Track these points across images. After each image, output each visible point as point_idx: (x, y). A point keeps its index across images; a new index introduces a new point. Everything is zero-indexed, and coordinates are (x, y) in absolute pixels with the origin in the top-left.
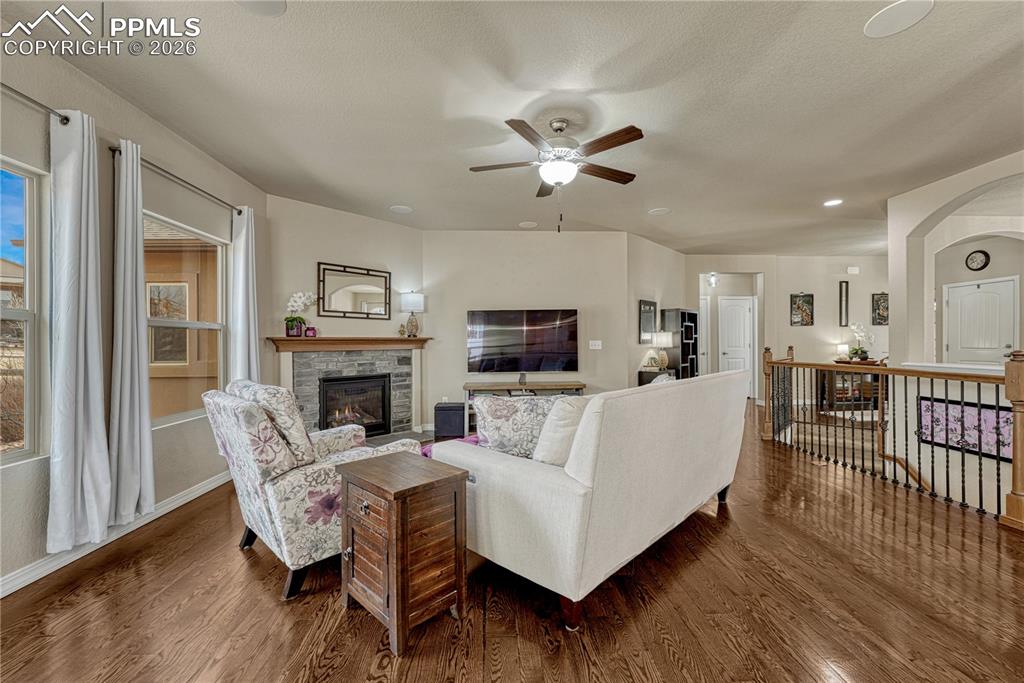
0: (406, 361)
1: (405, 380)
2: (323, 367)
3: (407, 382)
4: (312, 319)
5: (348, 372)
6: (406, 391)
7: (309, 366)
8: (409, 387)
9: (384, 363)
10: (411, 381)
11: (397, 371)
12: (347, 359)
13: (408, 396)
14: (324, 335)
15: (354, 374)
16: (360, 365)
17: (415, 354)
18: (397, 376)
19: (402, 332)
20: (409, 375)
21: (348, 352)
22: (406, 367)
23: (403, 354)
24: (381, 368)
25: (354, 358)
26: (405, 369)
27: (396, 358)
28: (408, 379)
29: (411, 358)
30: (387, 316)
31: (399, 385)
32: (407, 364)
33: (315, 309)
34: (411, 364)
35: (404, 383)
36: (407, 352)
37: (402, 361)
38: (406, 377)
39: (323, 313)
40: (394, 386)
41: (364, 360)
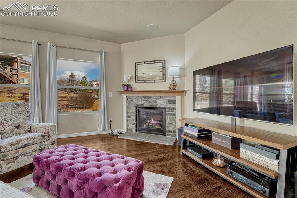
0: (174, 102)
1: (173, 112)
2: (136, 102)
3: (174, 113)
4: (132, 83)
5: (146, 105)
6: (173, 117)
7: (132, 102)
8: (175, 115)
9: (161, 102)
10: (176, 112)
11: (168, 106)
12: (145, 99)
13: (174, 120)
14: (138, 90)
15: (147, 106)
16: (150, 102)
17: (178, 98)
18: (168, 109)
19: (170, 88)
20: (174, 109)
21: (146, 97)
22: (173, 105)
23: (171, 98)
24: (160, 104)
25: (148, 99)
26: (172, 106)
27: (167, 100)
28: (175, 111)
29: (175, 100)
30: (164, 81)
31: (170, 113)
32: (173, 103)
33: (134, 80)
34: (176, 104)
35: (172, 113)
36: (174, 97)
37: (170, 102)
38: (173, 110)
39: (137, 82)
40: (168, 114)
41: (152, 100)
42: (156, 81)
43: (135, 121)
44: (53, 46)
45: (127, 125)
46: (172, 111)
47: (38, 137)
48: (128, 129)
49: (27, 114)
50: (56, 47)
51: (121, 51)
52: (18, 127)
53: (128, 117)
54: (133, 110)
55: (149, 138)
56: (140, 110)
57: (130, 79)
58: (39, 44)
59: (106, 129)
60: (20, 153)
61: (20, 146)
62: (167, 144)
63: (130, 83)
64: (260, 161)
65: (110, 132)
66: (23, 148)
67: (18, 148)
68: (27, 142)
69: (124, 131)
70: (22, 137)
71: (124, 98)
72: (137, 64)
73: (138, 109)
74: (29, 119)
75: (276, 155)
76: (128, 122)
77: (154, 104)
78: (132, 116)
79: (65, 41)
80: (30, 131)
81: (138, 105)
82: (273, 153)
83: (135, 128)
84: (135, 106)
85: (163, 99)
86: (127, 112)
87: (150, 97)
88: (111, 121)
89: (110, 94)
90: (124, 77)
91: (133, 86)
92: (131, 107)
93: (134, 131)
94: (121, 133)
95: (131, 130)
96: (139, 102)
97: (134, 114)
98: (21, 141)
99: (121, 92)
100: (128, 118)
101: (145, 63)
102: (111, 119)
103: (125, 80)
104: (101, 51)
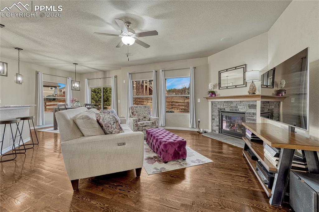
2: (219, 107)
3: (255, 118)
4: (216, 90)
5: (227, 110)
6: (253, 122)
7: (216, 106)
9: (241, 107)
11: (248, 111)
12: (226, 104)
14: (221, 96)
16: (231, 107)
18: (247, 114)
21: (227, 102)
23: (252, 103)
24: (241, 109)
25: (230, 104)
26: (252, 111)
27: (247, 105)
28: (255, 116)
29: (256, 105)
30: (245, 85)
31: (250, 119)
32: (253, 108)
33: (218, 87)
34: (256, 109)
35: (252, 118)
36: (254, 102)
37: (251, 107)
38: (253, 115)
39: (220, 88)
40: (248, 118)
41: (233, 105)
42: (237, 87)
43: (218, 124)
44: (163, 71)
45: (212, 126)
46: (252, 117)
47: (151, 123)
48: (212, 130)
49: (149, 112)
50: (165, 71)
51: (208, 63)
52: (145, 118)
53: (213, 119)
54: (216, 113)
55: (226, 139)
56: (223, 114)
57: (214, 86)
58: (156, 72)
59: (195, 127)
60: (143, 129)
61: (144, 125)
62: (239, 146)
63: (215, 90)
64: (271, 159)
65: (197, 130)
66: (145, 127)
67: (143, 126)
68: (146, 124)
69: (209, 131)
70: (145, 122)
71: (210, 104)
72: (221, 72)
73: (221, 113)
74: (149, 114)
75: (276, 153)
76: (213, 124)
77: (234, 109)
78: (215, 119)
79: (169, 66)
80: (149, 120)
81: (221, 109)
82: (274, 150)
83: (218, 130)
84: (219, 111)
85: (243, 104)
86: (212, 116)
87: (231, 102)
88: (199, 122)
89: (199, 100)
90: (209, 85)
91: (217, 92)
92: (215, 111)
93: (217, 132)
94: (205, 132)
95: (215, 131)
96: (222, 107)
97: (218, 118)
98: (144, 123)
99: (207, 98)
100: (213, 121)
101: (227, 70)
102: (199, 120)
103: (210, 88)
104: (191, 68)
